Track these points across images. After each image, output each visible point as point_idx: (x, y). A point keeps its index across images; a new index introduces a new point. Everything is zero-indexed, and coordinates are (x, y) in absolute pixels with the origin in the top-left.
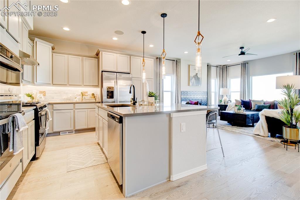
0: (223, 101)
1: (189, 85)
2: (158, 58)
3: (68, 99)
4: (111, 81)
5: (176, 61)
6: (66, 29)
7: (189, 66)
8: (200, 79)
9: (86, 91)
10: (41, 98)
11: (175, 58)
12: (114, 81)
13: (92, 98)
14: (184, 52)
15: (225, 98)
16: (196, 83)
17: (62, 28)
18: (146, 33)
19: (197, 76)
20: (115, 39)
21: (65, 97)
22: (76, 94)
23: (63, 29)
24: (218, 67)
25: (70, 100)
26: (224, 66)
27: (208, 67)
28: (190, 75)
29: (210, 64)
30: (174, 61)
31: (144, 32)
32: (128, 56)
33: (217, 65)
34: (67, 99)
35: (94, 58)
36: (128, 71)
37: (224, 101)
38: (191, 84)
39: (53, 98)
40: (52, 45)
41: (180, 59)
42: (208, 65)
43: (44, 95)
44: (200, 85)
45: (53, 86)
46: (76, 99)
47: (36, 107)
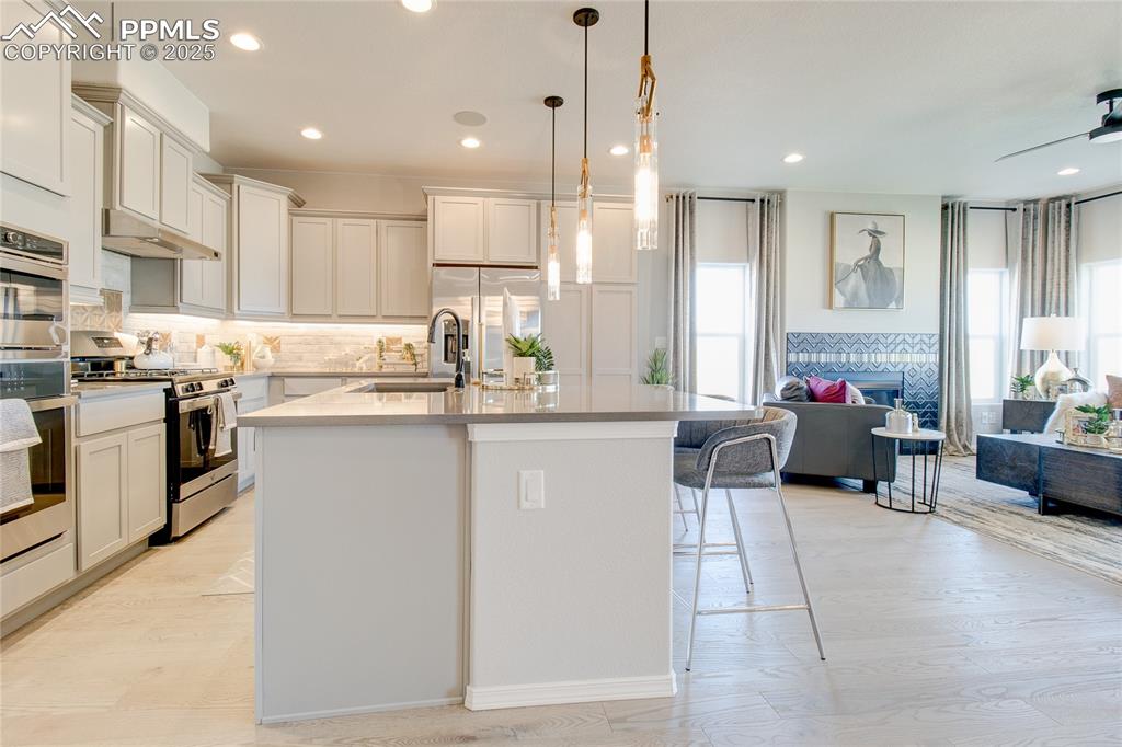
0: (1038, 380)
1: (830, 307)
2: (671, 197)
3: (340, 363)
4: (461, 298)
5: (762, 201)
6: (312, 134)
7: (832, 216)
8: (897, 274)
9: (397, 337)
10: (263, 357)
11: (755, 190)
12: (470, 298)
13: (405, 361)
14: (782, 160)
15: (1053, 365)
16: (869, 296)
17: (299, 132)
18: (562, 103)
19: (879, 264)
20: (471, 143)
21: (332, 355)
22: (362, 348)
23: (301, 135)
24: (1014, 210)
25: (346, 364)
26: (1053, 200)
27: (944, 217)
28: (838, 259)
29: (965, 200)
30: (753, 201)
31: (554, 102)
32: (528, 202)
33: (1008, 202)
34: (338, 362)
35: (417, 220)
36: (531, 259)
37: (1044, 380)
38: (839, 300)
39: (300, 359)
40: (289, 191)
41: (782, 193)
42: (945, 207)
43: (276, 350)
44: (893, 305)
45: (294, 319)
46: (361, 361)
47: (173, 384)
